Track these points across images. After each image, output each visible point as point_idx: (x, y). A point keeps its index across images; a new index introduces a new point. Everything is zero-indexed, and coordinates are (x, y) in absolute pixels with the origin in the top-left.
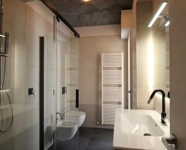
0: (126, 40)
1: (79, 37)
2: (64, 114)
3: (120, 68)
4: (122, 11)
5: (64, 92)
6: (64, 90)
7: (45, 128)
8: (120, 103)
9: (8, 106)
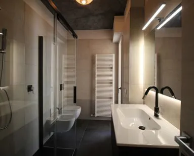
0: (117, 44)
1: (76, 38)
2: (61, 109)
3: (112, 68)
4: (115, 17)
5: (61, 89)
6: (61, 87)
7: (44, 122)
8: (111, 98)
9: (7, 103)
